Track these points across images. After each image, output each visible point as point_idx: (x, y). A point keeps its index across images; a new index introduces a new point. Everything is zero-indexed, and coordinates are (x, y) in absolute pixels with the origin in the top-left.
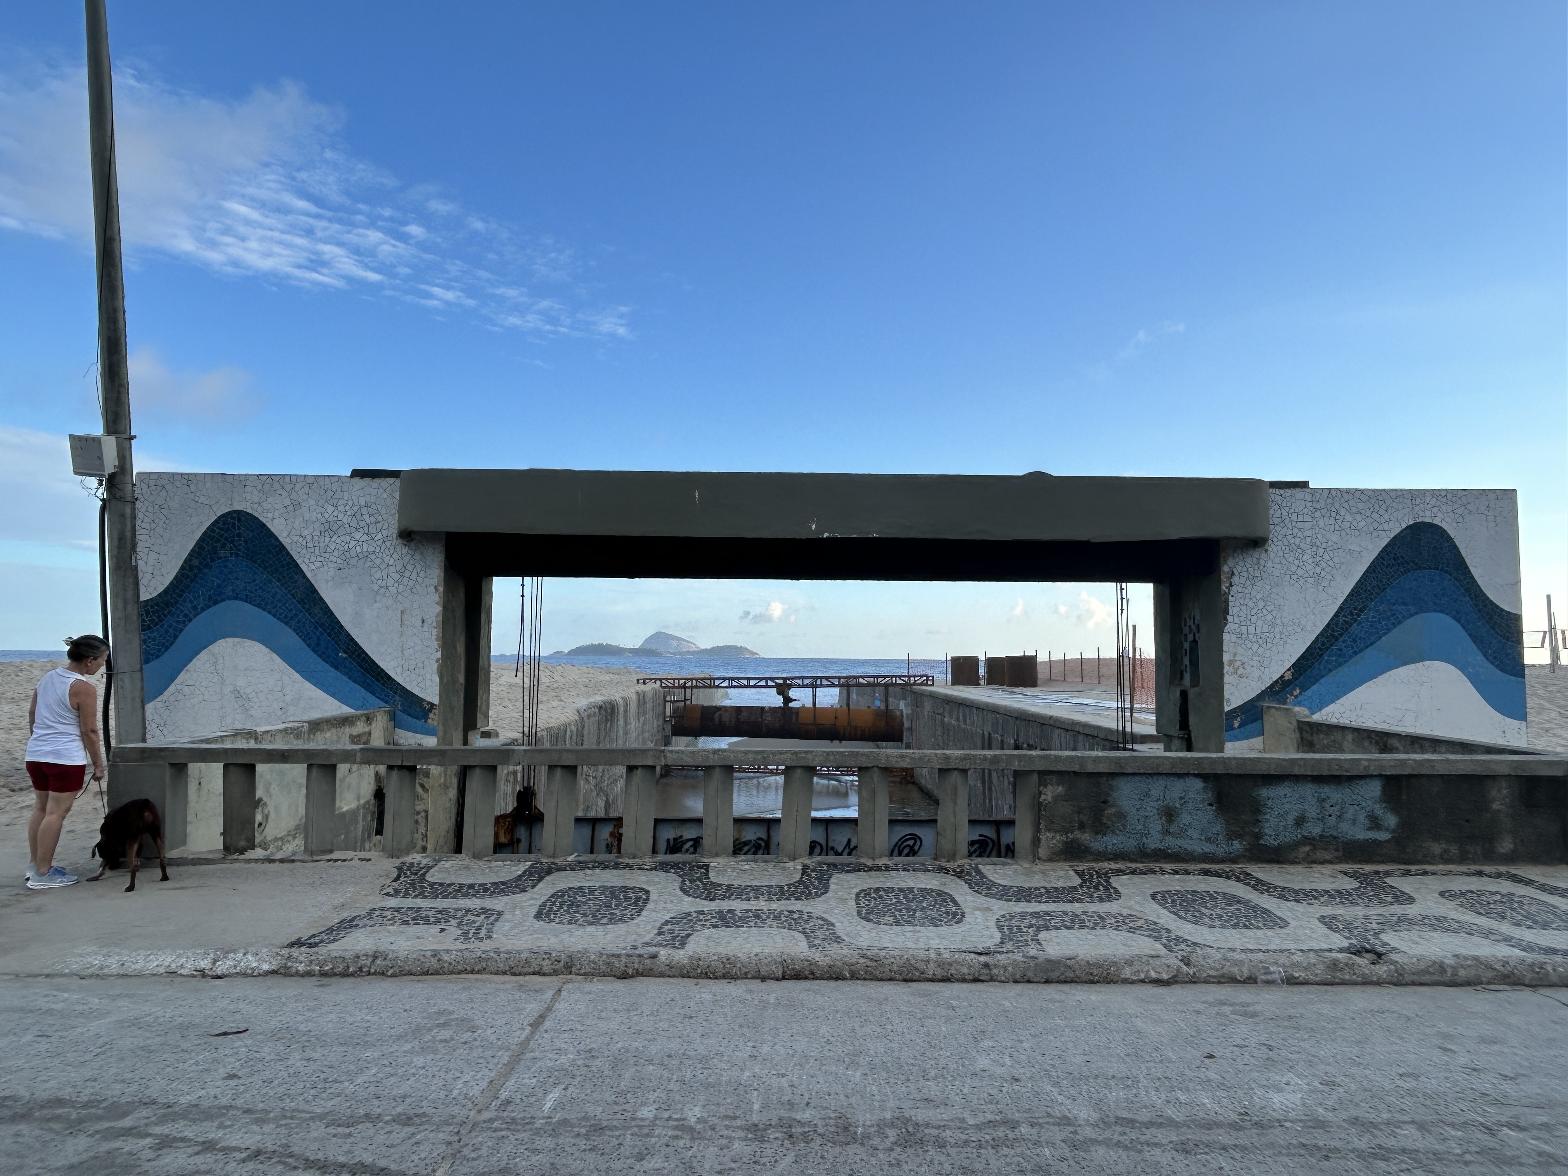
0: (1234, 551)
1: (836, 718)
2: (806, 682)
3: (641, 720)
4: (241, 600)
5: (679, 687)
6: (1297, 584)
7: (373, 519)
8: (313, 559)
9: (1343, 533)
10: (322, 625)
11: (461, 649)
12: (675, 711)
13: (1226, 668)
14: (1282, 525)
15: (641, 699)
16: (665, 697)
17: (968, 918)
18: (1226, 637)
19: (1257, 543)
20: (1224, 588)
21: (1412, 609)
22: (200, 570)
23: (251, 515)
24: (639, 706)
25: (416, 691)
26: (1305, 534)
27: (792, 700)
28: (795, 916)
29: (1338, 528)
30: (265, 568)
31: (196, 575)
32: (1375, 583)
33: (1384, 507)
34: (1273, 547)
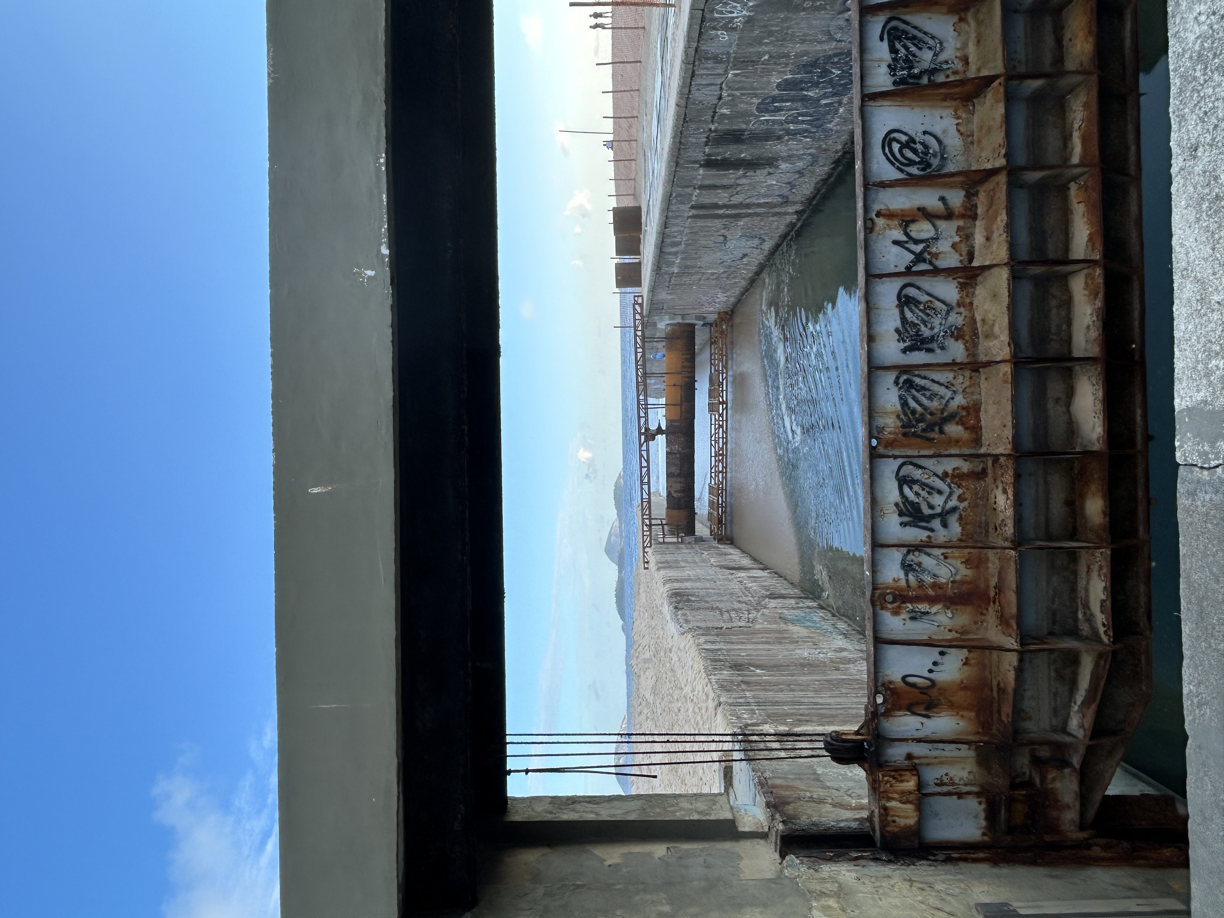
1: (675, 385)
2: (642, 414)
3: (683, 564)
5: (650, 530)
12: (672, 533)
15: (664, 565)
16: (660, 543)
24: (670, 567)
27: (659, 427)
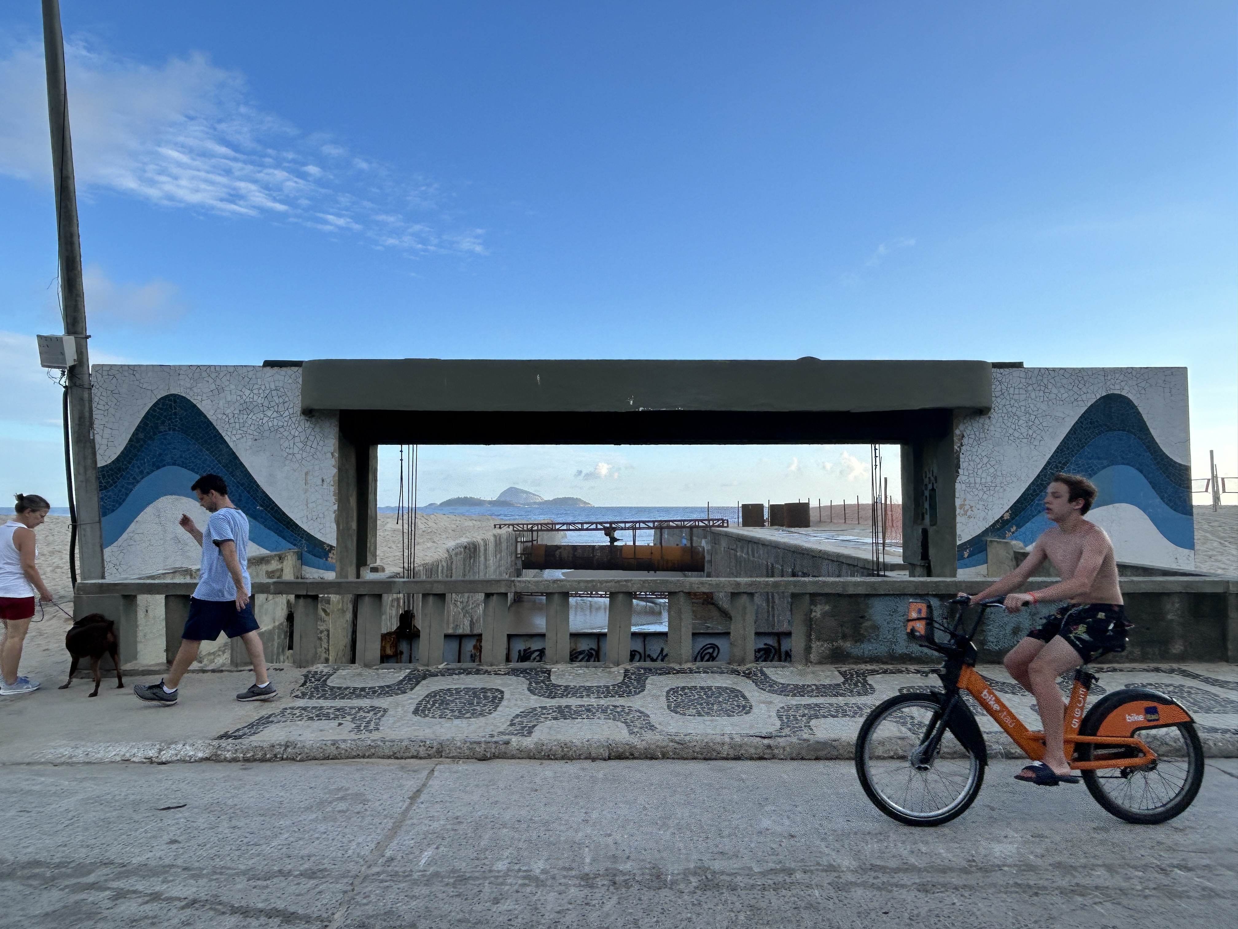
0: (965, 418)
1: (652, 554)
2: (628, 525)
3: (498, 557)
4: (179, 465)
5: (528, 530)
6: (1013, 444)
7: (281, 400)
8: (234, 432)
9: (1050, 403)
10: (242, 485)
11: (353, 501)
12: (525, 549)
13: (958, 511)
14: (1002, 397)
15: (498, 540)
16: (516, 539)
17: (755, 710)
18: (958, 486)
19: (982, 412)
20: (956, 447)
21: (1105, 462)
22: (145, 442)
23: (184, 398)
24: (496, 545)
25: (318, 536)
26: (1020, 404)
27: (617, 540)
28: (619, 710)
29: (1046, 399)
30: (197, 440)
31: (141, 446)
32: (1075, 442)
33: (1082, 382)
34: (994, 415)
